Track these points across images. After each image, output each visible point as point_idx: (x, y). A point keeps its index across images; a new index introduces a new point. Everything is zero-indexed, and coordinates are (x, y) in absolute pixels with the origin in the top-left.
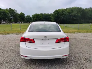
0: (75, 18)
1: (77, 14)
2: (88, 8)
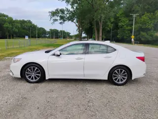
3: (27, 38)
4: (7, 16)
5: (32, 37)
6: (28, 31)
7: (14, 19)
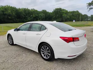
0: (10, 18)
1: (12, 13)
2: (21, 8)
3: (74, 21)
4: (65, 10)
5: (78, 21)
6: (75, 18)
7: (68, 11)
